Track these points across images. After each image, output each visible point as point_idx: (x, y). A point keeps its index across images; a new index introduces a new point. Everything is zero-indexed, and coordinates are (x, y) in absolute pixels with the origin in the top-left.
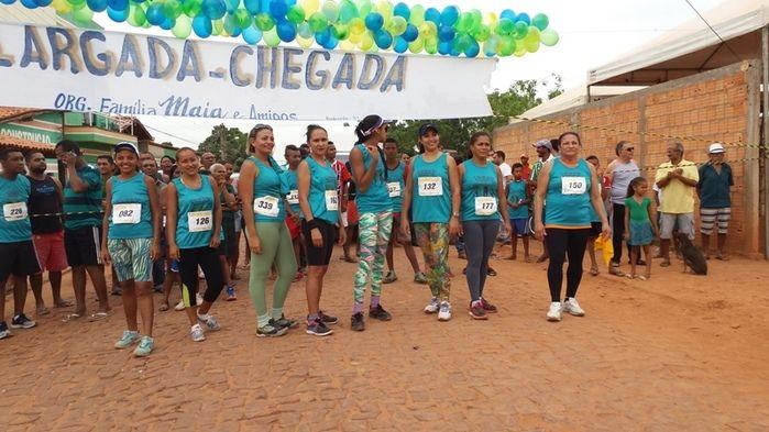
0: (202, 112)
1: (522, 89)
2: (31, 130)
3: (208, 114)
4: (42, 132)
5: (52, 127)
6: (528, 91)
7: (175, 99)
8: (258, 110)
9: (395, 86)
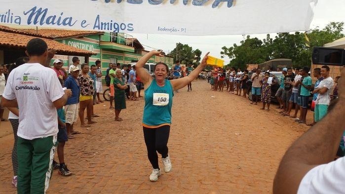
0: (56, 21)
1: (334, 27)
2: (84, 43)
3: (61, 21)
4: (89, 44)
5: (95, 41)
6: (338, 28)
7: (37, 10)
8: (102, 20)
9: (226, 3)
